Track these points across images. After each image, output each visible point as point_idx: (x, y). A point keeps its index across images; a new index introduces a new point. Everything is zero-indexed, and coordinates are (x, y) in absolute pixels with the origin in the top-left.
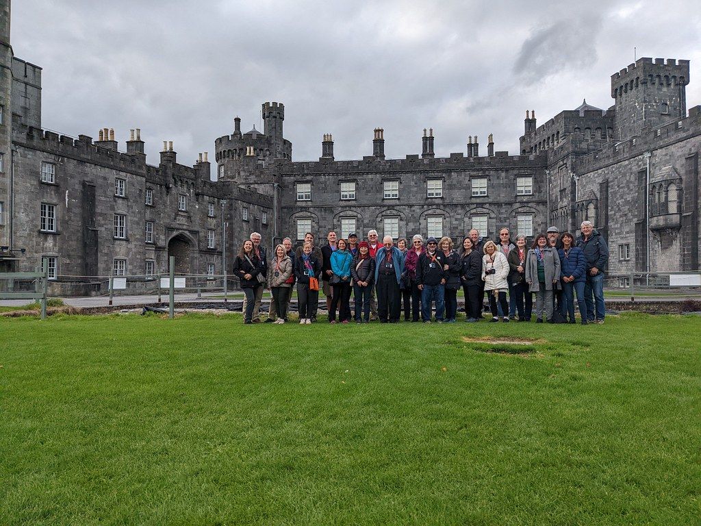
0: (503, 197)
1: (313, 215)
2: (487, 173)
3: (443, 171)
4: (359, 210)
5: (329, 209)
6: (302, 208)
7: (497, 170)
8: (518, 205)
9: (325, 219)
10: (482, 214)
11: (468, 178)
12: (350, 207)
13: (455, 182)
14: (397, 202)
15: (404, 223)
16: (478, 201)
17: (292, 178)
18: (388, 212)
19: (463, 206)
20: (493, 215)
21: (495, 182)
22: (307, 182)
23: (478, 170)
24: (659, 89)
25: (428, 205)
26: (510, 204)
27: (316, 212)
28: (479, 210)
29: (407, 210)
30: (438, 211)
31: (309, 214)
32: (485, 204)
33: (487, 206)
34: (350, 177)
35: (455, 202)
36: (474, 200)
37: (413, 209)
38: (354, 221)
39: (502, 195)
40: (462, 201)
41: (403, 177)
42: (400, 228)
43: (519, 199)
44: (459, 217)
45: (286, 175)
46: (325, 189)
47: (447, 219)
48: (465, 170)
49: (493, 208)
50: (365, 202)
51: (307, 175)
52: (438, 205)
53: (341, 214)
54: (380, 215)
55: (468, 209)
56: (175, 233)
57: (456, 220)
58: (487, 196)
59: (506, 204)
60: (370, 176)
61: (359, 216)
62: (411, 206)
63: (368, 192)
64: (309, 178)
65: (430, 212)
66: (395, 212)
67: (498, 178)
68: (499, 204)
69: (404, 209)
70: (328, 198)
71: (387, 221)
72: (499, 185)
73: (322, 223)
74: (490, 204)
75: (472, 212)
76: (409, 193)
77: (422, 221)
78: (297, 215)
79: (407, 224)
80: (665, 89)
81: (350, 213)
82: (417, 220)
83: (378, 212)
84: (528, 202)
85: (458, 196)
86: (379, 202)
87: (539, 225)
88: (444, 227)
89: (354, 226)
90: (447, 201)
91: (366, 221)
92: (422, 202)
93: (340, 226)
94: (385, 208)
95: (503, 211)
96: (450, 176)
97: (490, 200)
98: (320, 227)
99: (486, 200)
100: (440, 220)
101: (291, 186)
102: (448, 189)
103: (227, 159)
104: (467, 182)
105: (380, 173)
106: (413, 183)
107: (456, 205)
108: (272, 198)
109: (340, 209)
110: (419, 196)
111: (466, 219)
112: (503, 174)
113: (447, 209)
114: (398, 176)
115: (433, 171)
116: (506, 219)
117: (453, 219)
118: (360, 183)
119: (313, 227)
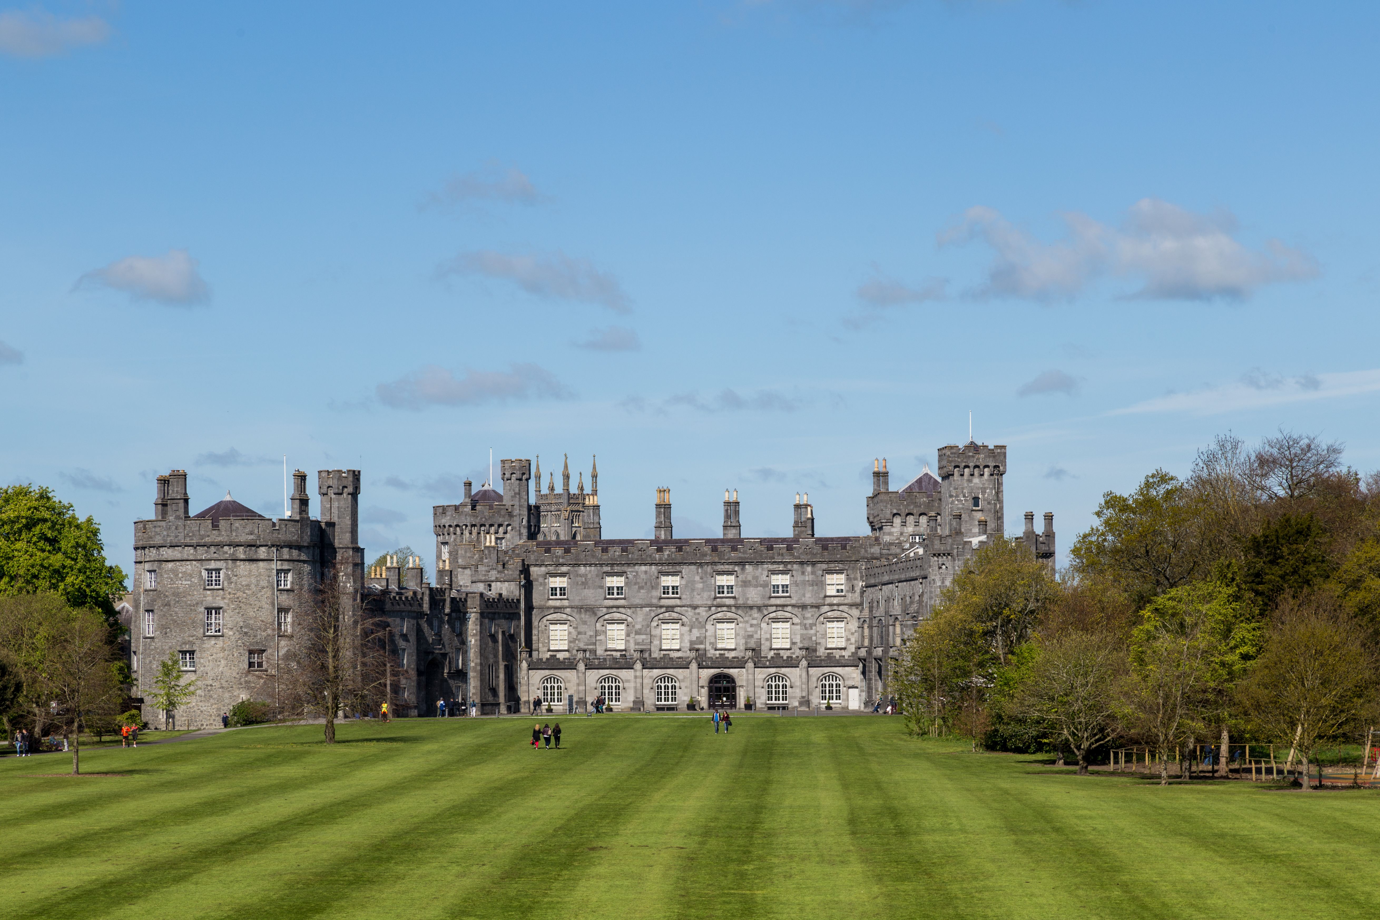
0: (809, 598)
1: (570, 618)
2: (789, 567)
3: (735, 563)
4: (629, 612)
5: (591, 610)
6: (555, 608)
7: (802, 563)
8: (826, 608)
9: (585, 623)
10: (786, 620)
11: (766, 573)
12: (618, 607)
13: (750, 578)
14: (678, 602)
15: (687, 628)
16: (778, 602)
17: (543, 569)
18: (667, 614)
19: (759, 608)
20: (796, 620)
21: (799, 578)
22: (563, 575)
23: (778, 563)
24: (970, 481)
25: (718, 606)
26: (818, 607)
27: (574, 615)
28: (780, 614)
29: (690, 612)
30: (729, 615)
31: (565, 616)
32: (787, 606)
33: (789, 609)
34: (616, 569)
35: (750, 602)
36: (773, 601)
37: (697, 611)
38: (623, 627)
39: (808, 595)
40: (759, 602)
41: (685, 570)
42: (682, 635)
43: (828, 601)
44: (755, 622)
45: (536, 565)
46: (585, 584)
47: (740, 625)
48: (762, 563)
49: (795, 611)
50: (637, 601)
51: (563, 565)
52: (729, 606)
53: (606, 617)
54: (656, 618)
55: (766, 613)
56: (430, 657)
57: (752, 626)
58: (790, 597)
59: (812, 607)
60: (643, 568)
61: (629, 619)
62: (695, 607)
63: (641, 588)
64: (564, 569)
65: (719, 615)
66: (675, 615)
67: (803, 573)
68: (804, 607)
69: (687, 611)
70: (591, 596)
71: (664, 626)
72: (804, 583)
73: (582, 628)
74: (793, 606)
75: (772, 615)
76: (693, 590)
77: (709, 626)
78: (549, 617)
79: (690, 631)
80: (976, 480)
81: (617, 616)
82: (702, 626)
83: (653, 614)
84: (838, 605)
85: (754, 596)
86: (655, 601)
87: (853, 634)
88: (737, 635)
89: (623, 632)
90: (740, 602)
91: (638, 627)
92: (709, 603)
93: (605, 632)
94: (663, 610)
95: (809, 615)
96: (743, 569)
97: (793, 601)
98: (579, 633)
99: (788, 601)
100: (732, 625)
101: (541, 580)
102: (742, 586)
103: (453, 536)
104: (764, 578)
105: (656, 564)
106: (697, 578)
107: (751, 608)
108: (519, 601)
109: (605, 610)
110: (705, 595)
111: (764, 625)
112: (809, 569)
113: (740, 612)
114: (678, 568)
115: (723, 564)
116: (811, 626)
117: (748, 625)
118: (630, 576)
119: (570, 633)
